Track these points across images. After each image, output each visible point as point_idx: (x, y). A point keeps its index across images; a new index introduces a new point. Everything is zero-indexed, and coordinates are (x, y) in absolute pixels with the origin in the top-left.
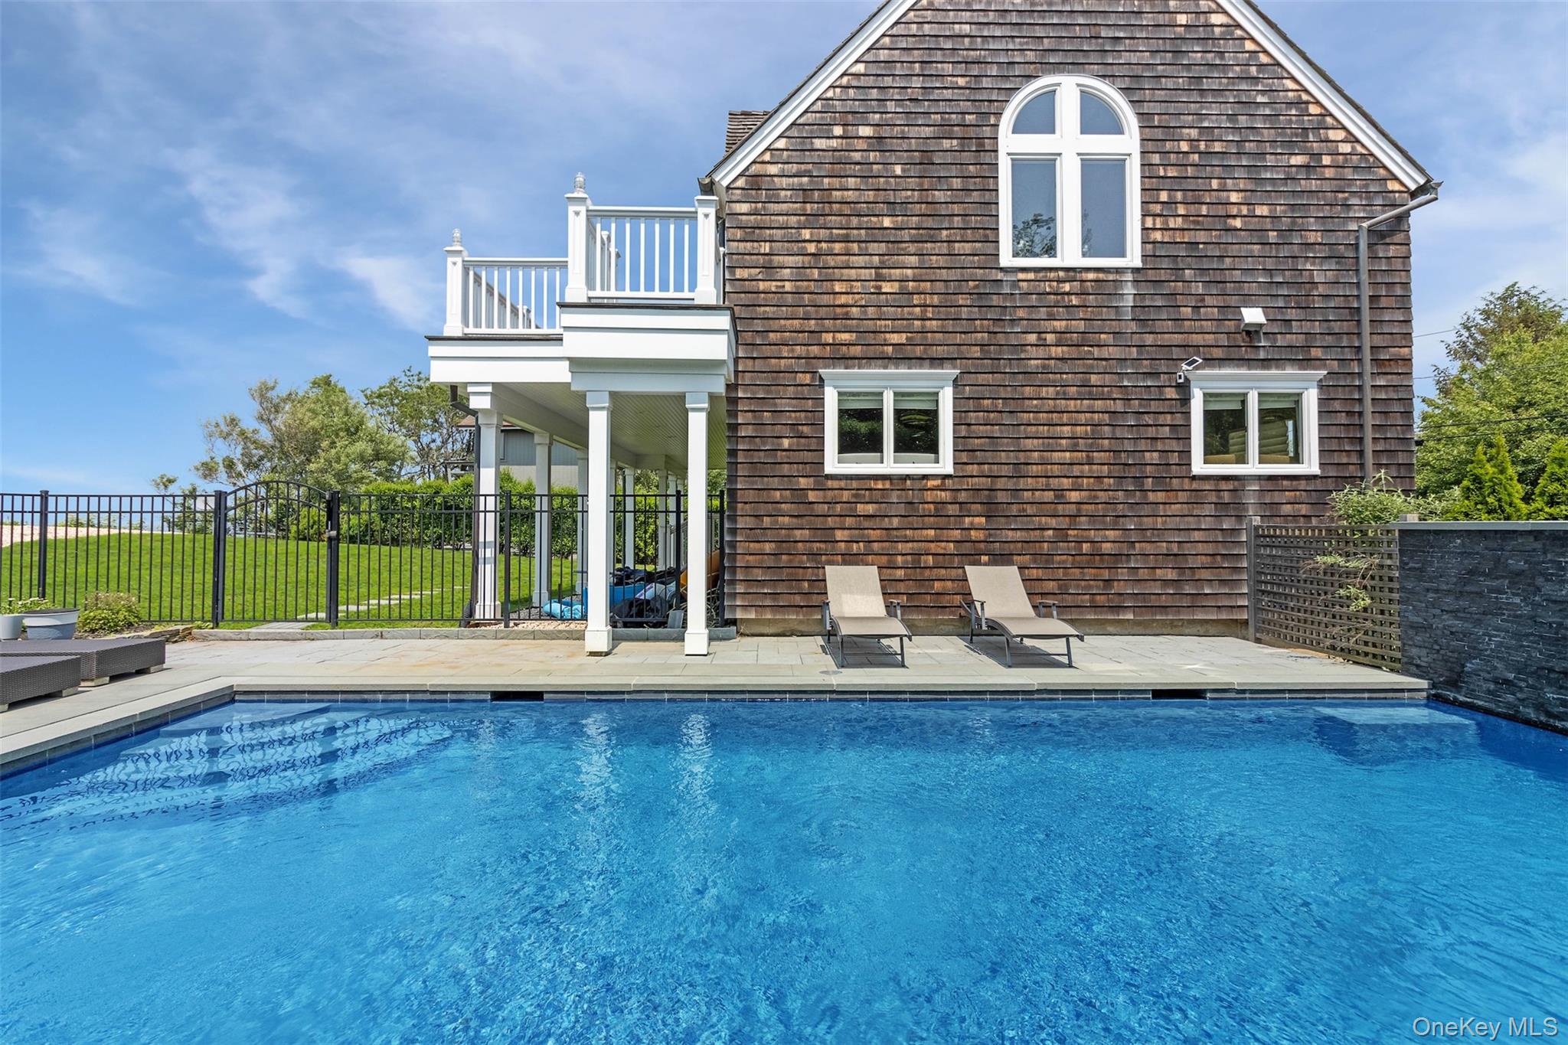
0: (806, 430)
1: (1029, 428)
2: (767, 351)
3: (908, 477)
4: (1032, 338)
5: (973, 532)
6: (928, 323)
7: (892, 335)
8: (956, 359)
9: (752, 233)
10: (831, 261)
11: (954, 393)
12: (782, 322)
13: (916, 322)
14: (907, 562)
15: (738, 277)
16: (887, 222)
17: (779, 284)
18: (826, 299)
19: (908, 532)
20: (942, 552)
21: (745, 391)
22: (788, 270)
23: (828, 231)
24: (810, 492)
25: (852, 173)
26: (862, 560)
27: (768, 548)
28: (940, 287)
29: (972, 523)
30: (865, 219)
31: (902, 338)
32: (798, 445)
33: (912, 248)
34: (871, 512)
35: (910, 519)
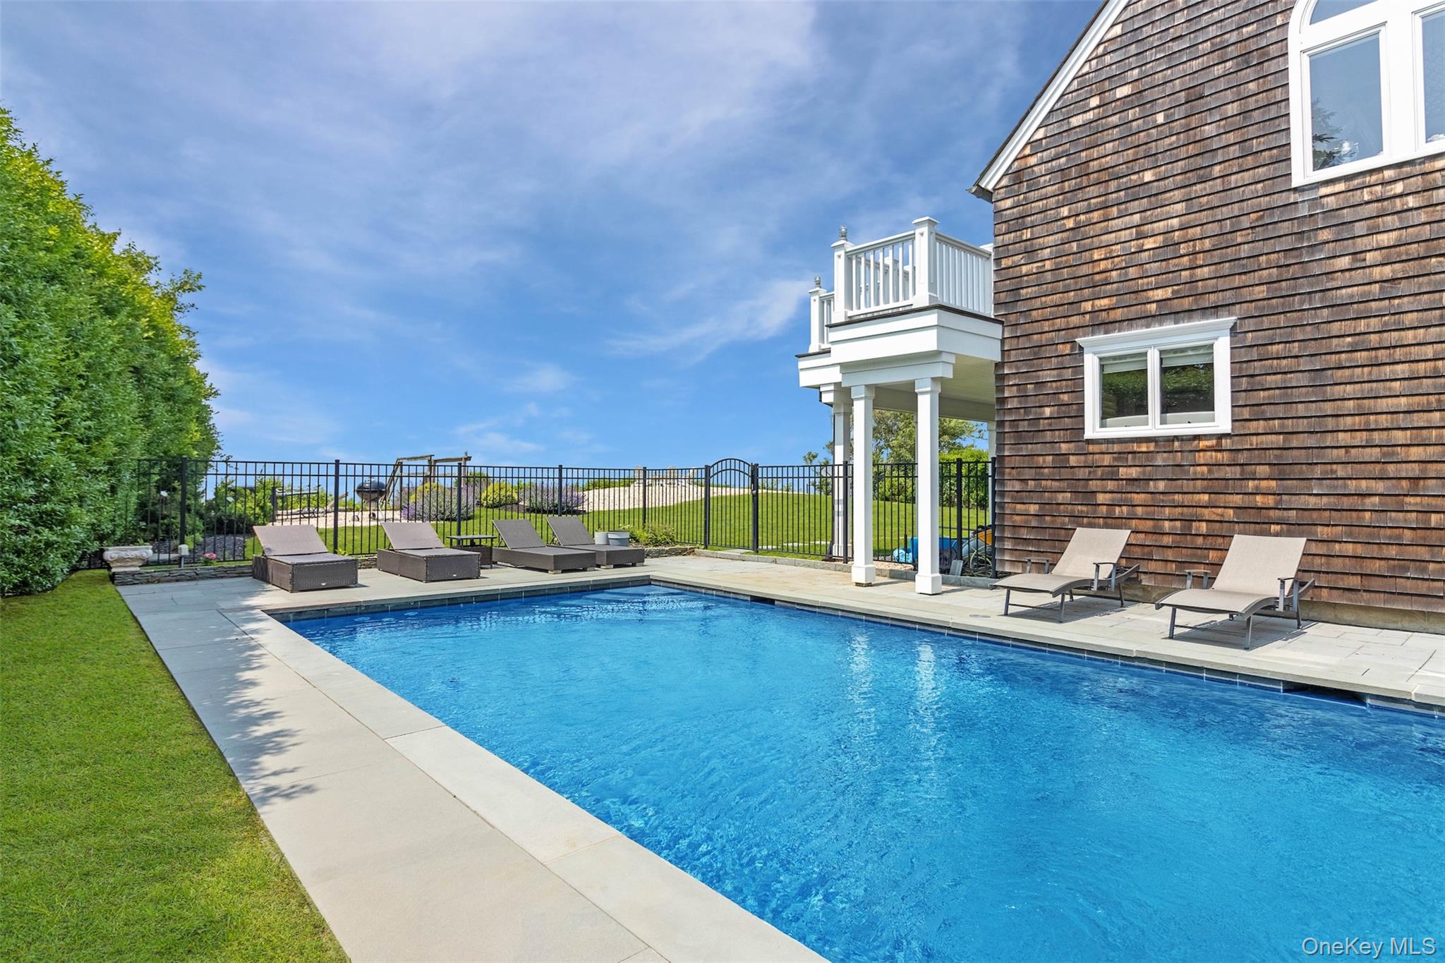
0: (1065, 398)
1: (1340, 372)
2: (1029, 328)
3: (1176, 438)
4: (1344, 262)
5: (1258, 498)
6: (1198, 271)
7: (1156, 292)
8: (1233, 304)
9: (1018, 223)
10: (1091, 231)
11: (1232, 342)
12: (1043, 299)
13: (1183, 273)
14: (1174, 528)
15: (1003, 266)
16: (1148, 176)
17: (1040, 264)
18: (1085, 270)
19: (1176, 497)
20: (1218, 518)
21: (1010, 368)
22: (1048, 250)
23: (1086, 203)
24: (1071, 457)
25: (1110, 138)
26: (1125, 525)
27: (1033, 509)
28: (1213, 229)
29: (1257, 487)
30: (1125, 180)
31: (1168, 292)
32: (1058, 413)
33: (1177, 195)
34: (1134, 476)
35: (1179, 482)
